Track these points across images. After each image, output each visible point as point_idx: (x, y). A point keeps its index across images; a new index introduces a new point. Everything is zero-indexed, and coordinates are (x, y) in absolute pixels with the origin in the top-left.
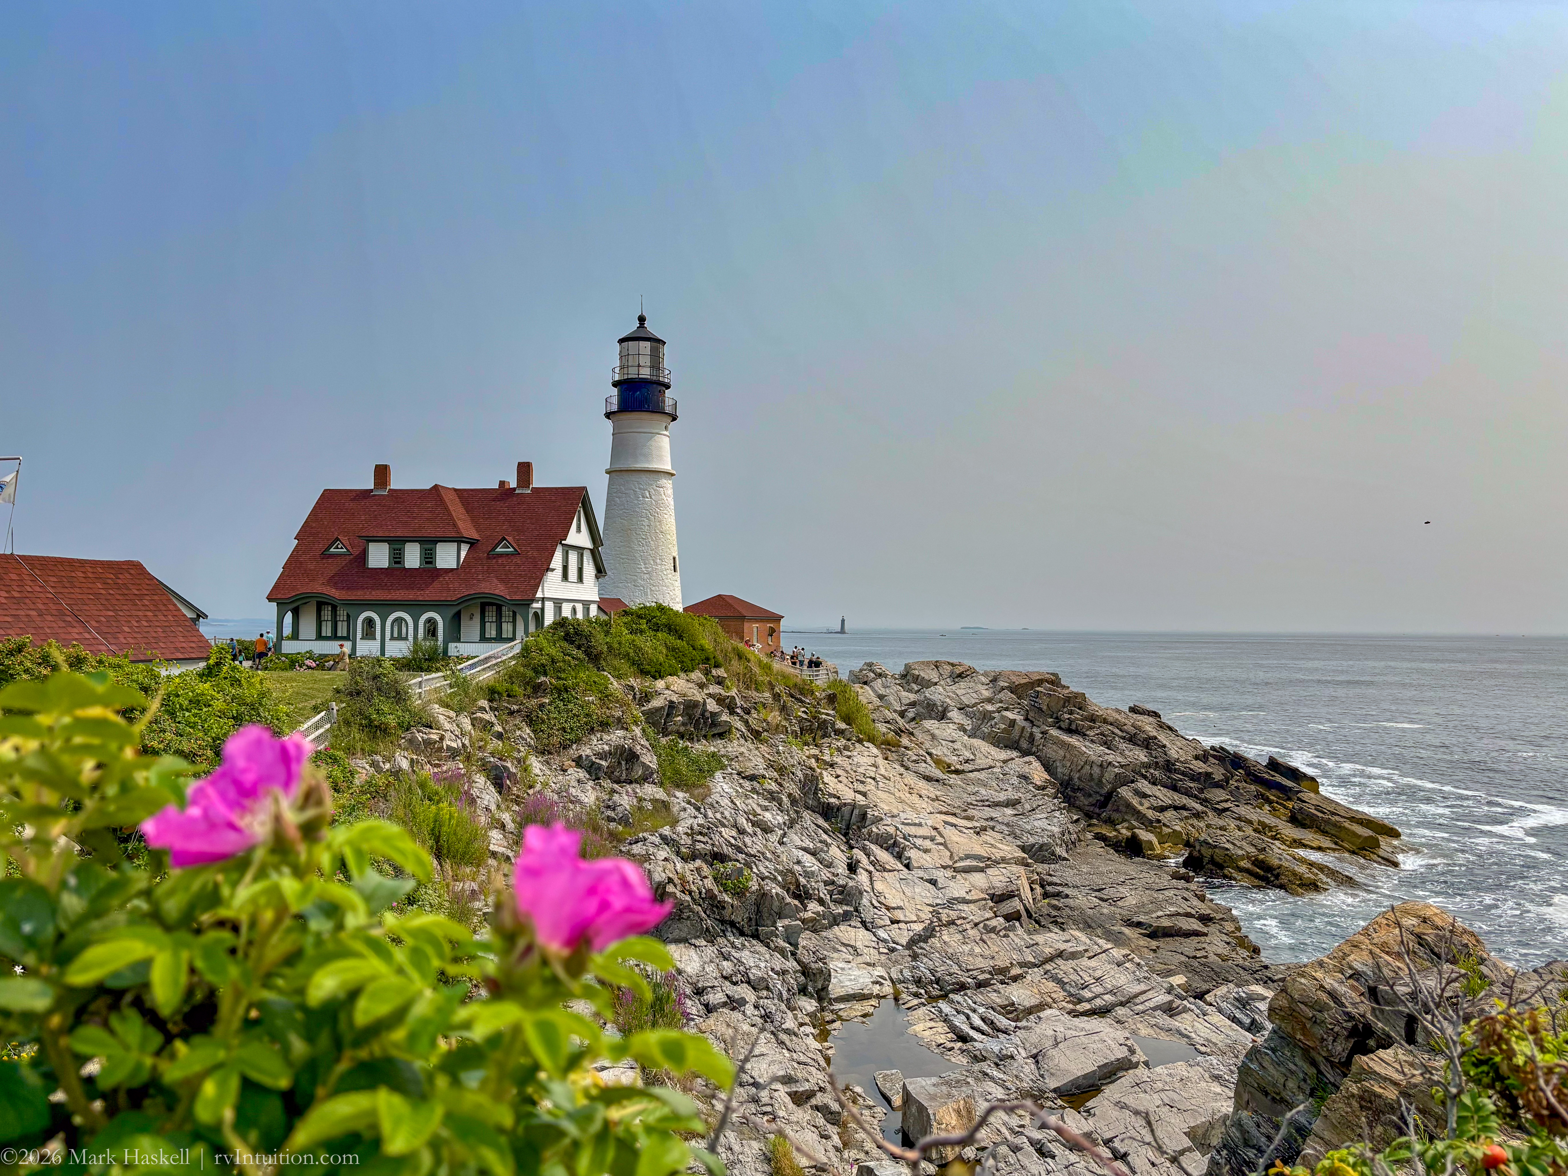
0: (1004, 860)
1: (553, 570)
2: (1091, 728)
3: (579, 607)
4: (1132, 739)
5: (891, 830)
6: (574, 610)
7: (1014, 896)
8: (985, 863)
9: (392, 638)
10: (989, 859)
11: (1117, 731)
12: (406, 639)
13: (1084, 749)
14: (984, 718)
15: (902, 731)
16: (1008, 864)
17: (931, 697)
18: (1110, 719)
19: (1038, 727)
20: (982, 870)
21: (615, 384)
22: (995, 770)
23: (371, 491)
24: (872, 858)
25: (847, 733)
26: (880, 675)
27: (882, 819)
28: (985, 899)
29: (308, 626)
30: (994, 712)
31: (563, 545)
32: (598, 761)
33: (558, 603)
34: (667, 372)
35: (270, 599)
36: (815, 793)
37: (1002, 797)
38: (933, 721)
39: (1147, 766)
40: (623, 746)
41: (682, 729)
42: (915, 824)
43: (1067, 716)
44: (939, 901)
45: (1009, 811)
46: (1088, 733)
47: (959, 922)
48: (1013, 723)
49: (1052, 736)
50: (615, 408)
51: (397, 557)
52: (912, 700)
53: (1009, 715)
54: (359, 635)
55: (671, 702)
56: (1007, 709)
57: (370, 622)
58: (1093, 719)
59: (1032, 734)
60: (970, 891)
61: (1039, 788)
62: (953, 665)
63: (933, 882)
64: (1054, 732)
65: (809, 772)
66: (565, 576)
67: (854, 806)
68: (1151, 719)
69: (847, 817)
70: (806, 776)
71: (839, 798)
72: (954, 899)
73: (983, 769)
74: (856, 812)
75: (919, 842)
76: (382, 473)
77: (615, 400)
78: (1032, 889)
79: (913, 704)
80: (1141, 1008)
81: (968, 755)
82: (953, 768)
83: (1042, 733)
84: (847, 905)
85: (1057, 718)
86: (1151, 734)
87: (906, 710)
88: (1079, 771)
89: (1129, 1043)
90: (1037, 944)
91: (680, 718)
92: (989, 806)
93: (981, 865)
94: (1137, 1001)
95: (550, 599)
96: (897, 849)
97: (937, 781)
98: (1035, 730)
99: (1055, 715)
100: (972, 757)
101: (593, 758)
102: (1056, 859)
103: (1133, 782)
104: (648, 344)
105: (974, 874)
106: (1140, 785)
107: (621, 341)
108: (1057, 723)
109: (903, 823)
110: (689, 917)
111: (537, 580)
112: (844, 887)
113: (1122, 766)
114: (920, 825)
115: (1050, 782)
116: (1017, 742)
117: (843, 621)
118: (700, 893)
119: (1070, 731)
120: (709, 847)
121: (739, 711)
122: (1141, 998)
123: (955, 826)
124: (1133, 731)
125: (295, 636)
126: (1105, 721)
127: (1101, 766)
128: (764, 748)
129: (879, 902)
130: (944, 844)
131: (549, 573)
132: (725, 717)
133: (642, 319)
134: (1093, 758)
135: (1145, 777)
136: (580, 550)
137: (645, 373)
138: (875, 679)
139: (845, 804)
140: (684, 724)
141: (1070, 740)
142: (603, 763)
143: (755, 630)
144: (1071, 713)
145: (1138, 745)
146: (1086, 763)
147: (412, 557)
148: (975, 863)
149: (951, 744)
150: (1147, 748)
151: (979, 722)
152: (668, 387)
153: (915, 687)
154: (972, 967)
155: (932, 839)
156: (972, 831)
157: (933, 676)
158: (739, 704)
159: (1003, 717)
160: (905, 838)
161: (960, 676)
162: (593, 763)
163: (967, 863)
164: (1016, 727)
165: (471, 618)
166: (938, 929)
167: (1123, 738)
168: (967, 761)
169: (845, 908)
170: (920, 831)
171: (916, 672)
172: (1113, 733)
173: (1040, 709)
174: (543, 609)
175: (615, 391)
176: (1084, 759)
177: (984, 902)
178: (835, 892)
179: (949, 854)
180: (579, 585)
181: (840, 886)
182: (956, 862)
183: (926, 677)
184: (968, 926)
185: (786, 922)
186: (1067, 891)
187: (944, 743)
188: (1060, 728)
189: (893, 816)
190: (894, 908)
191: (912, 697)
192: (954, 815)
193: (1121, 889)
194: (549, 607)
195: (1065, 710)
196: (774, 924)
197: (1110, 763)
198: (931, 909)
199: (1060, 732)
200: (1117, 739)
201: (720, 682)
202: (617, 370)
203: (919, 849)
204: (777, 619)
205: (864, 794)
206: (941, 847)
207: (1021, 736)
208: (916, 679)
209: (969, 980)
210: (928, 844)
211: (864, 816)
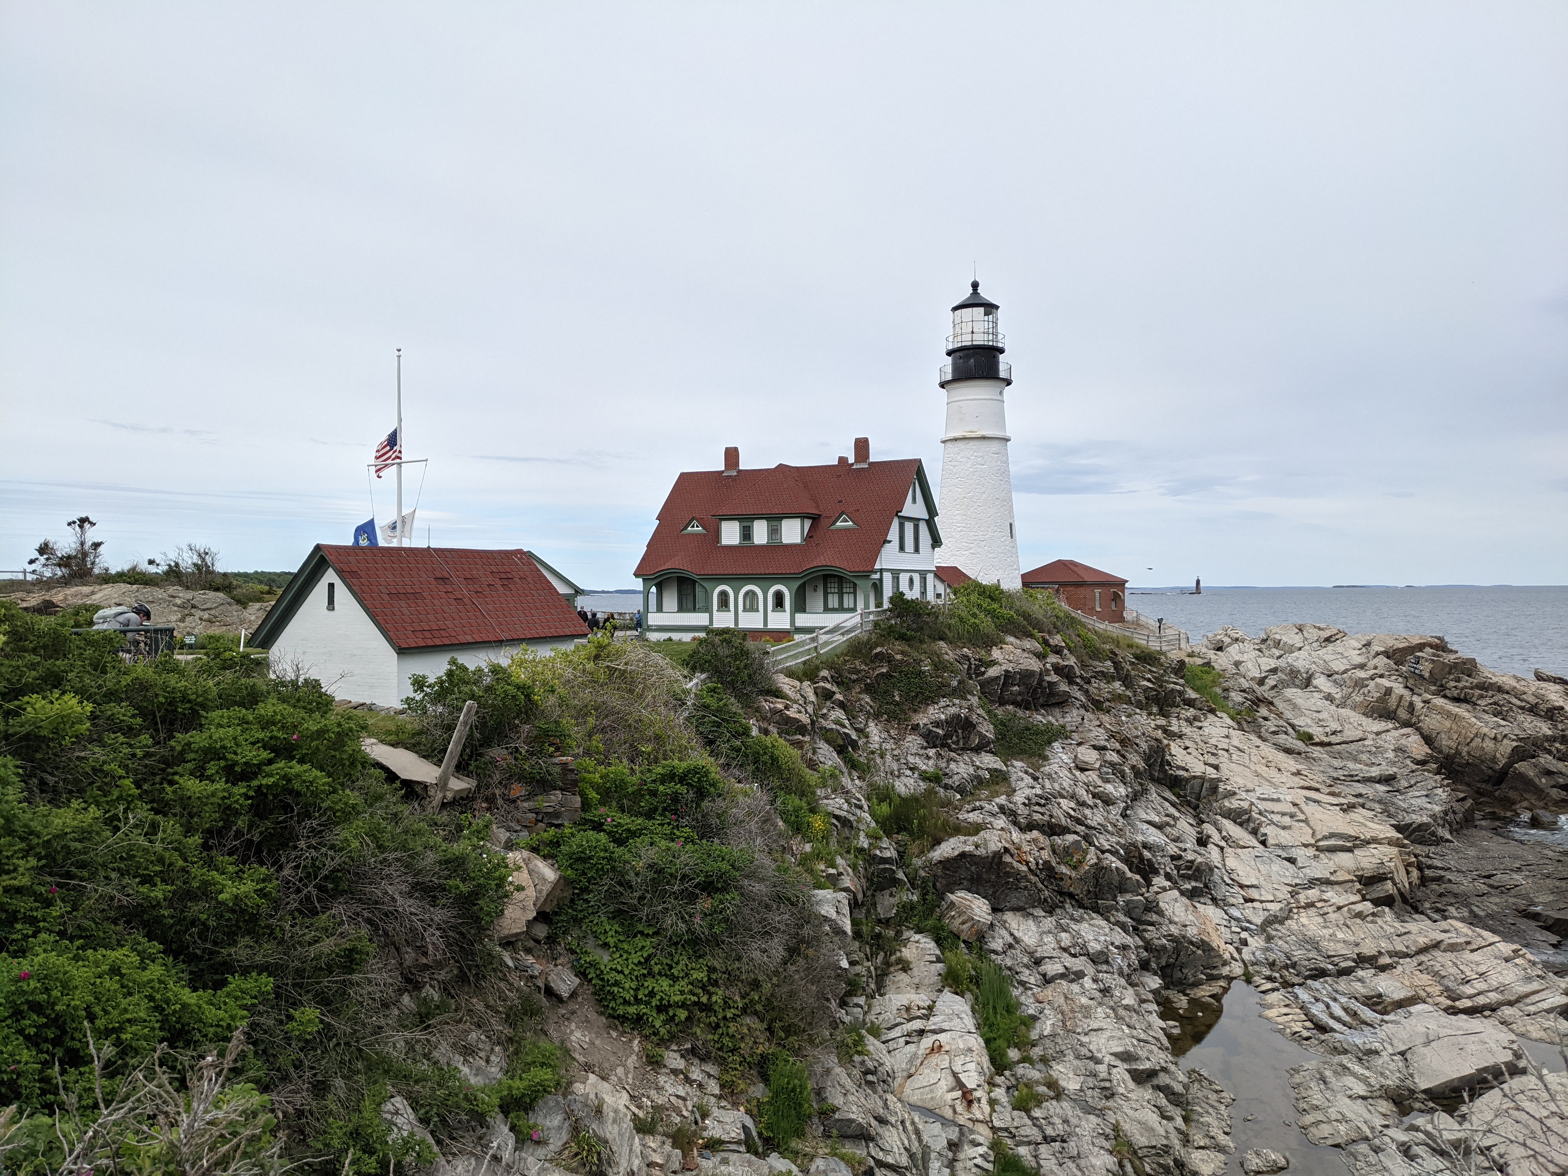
0: (1375, 840)
1: (889, 542)
2: (1481, 697)
3: (917, 578)
4: (1533, 710)
5: (1245, 805)
6: (911, 581)
7: (1386, 879)
8: (1353, 844)
9: (745, 610)
10: (1357, 838)
11: (1514, 701)
12: (758, 611)
13: (1474, 720)
14: (1356, 685)
15: (1260, 700)
16: (1380, 844)
17: (1295, 664)
18: (1507, 688)
19: (1420, 695)
20: (1350, 850)
21: (949, 354)
22: (1366, 743)
23: (722, 472)
24: (1224, 833)
25: (1197, 702)
26: (1237, 639)
27: (1235, 793)
28: (1352, 881)
29: (671, 601)
30: (1367, 679)
31: (899, 517)
32: (934, 729)
33: (896, 574)
34: (1000, 337)
35: (637, 575)
36: (1162, 765)
37: (1375, 772)
38: (1295, 690)
39: (1552, 739)
40: (959, 715)
41: (1019, 698)
42: (1273, 800)
43: (1452, 684)
44: (1298, 881)
45: (1382, 788)
46: (1479, 702)
47: (1319, 905)
48: (1389, 691)
49: (1436, 706)
50: (949, 377)
51: (747, 534)
52: (1273, 666)
53: (1385, 682)
54: (715, 607)
55: (1007, 671)
56: (1381, 676)
57: (724, 596)
58: (1486, 687)
59: (1411, 705)
60: (1335, 872)
61: (1418, 763)
62: (1319, 629)
63: (1292, 861)
64: (1439, 701)
65: (1153, 743)
66: (902, 548)
67: (1203, 778)
68: (1558, 687)
69: (1197, 790)
70: (1151, 747)
71: (1187, 770)
72: (1317, 879)
73: (1352, 742)
74: (1206, 785)
75: (1276, 818)
76: (732, 455)
77: (949, 369)
78: (1408, 873)
79: (1274, 671)
80: (1532, 1009)
81: (1335, 726)
82: (1317, 740)
83: (1424, 702)
84: (1196, 880)
85: (1442, 686)
86: (1557, 704)
87: (1266, 677)
88: (1468, 744)
89: (1515, 1047)
90: (1409, 932)
91: (1016, 688)
92: (1358, 781)
93: (1349, 844)
94: (1528, 1001)
95: (888, 570)
96: (1252, 825)
97: (1299, 754)
98: (1415, 698)
99: (1438, 683)
100: (1339, 728)
101: (930, 726)
102: (1439, 841)
103: (1534, 757)
104: (981, 310)
105: (1340, 854)
106: (1542, 760)
107: (955, 309)
108: (1442, 691)
109: (1259, 798)
110: (1026, 887)
111: (875, 554)
112: (1192, 862)
113: (1520, 740)
114: (1278, 800)
115: (1432, 756)
116: (1395, 712)
117: (1198, 582)
118: (1037, 864)
119: (1457, 700)
120: (1046, 818)
121: (1078, 680)
122: (1536, 998)
123: (1318, 802)
124: (1533, 700)
125: (660, 609)
126: (1500, 689)
127: (1495, 739)
128: (1106, 719)
129: (1232, 880)
130: (1306, 821)
131: (887, 545)
132: (1064, 687)
133: (975, 285)
134: (1485, 730)
135: (1549, 752)
136: (916, 521)
137: (980, 339)
138: (1230, 645)
139: (1194, 777)
140: (1020, 693)
141: (1457, 710)
142: (940, 732)
143: (1097, 595)
144: (1458, 680)
145: (1541, 716)
146: (1476, 735)
147: (760, 533)
148: (1341, 843)
149: (1315, 714)
150: (1552, 720)
151: (1351, 690)
152: (1002, 351)
153: (1277, 653)
154: (1333, 953)
155: (1292, 816)
156: (1338, 808)
157: (1295, 639)
158: (1078, 673)
159: (1377, 685)
160: (1260, 813)
161: (1328, 640)
162: (930, 731)
163: (1332, 842)
164: (1393, 695)
165: (815, 590)
166: (1295, 911)
167: (1522, 708)
168: (1334, 733)
169: (1194, 884)
170: (1277, 807)
171: (1278, 637)
172: (1510, 703)
173: (1421, 676)
174: (881, 580)
175: (949, 360)
176: (1474, 731)
177: (1350, 884)
178: (1183, 867)
179: (1311, 832)
180: (916, 555)
181: (1188, 861)
182: (1319, 840)
183: (1290, 642)
184: (1330, 910)
185: (1128, 896)
186: (1448, 875)
187: (1307, 712)
188: (1445, 697)
189: (1248, 791)
190: (1248, 886)
191: (1273, 663)
192: (1317, 790)
193: (1515, 876)
194: (887, 578)
195: (1451, 677)
196: (1114, 898)
197: (1505, 736)
198: (1290, 889)
199: (1446, 701)
200: (1514, 708)
201: (1058, 651)
202: (951, 339)
203: (1278, 826)
204: (1121, 583)
205: (1216, 767)
206: (1302, 824)
207: (1398, 706)
208: (1277, 644)
209: (1330, 967)
210: (1287, 820)
211: (1214, 789)
